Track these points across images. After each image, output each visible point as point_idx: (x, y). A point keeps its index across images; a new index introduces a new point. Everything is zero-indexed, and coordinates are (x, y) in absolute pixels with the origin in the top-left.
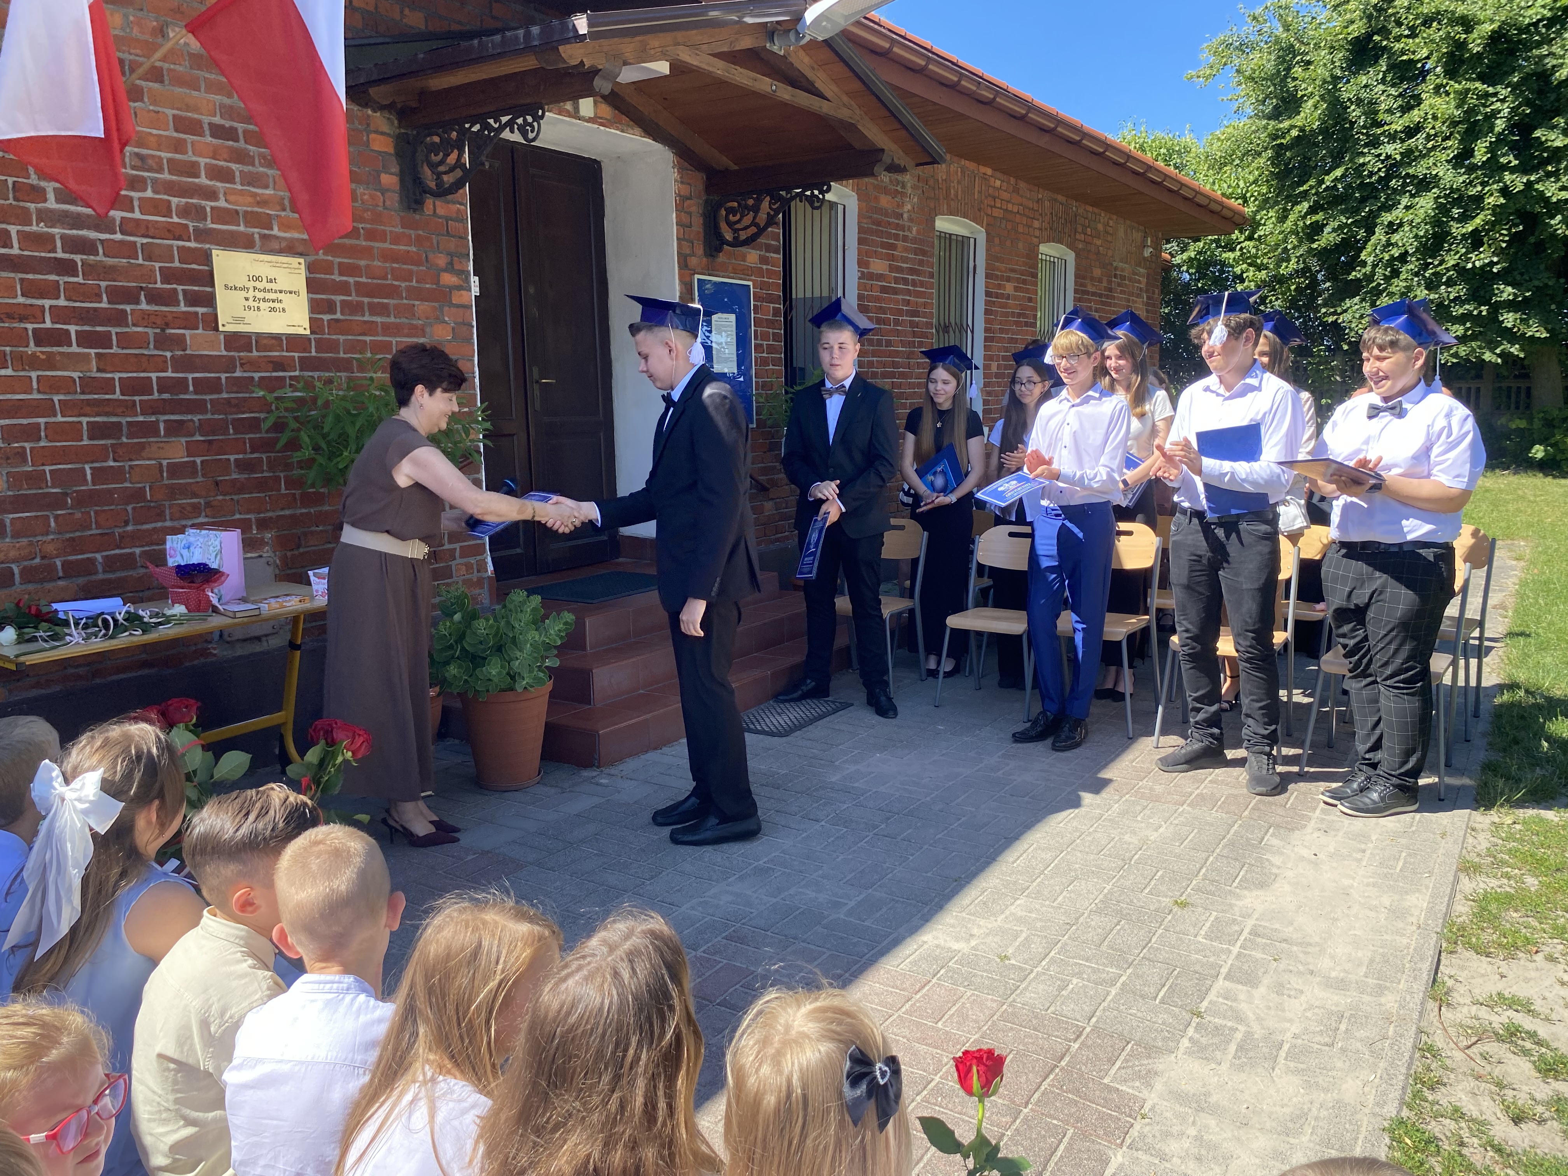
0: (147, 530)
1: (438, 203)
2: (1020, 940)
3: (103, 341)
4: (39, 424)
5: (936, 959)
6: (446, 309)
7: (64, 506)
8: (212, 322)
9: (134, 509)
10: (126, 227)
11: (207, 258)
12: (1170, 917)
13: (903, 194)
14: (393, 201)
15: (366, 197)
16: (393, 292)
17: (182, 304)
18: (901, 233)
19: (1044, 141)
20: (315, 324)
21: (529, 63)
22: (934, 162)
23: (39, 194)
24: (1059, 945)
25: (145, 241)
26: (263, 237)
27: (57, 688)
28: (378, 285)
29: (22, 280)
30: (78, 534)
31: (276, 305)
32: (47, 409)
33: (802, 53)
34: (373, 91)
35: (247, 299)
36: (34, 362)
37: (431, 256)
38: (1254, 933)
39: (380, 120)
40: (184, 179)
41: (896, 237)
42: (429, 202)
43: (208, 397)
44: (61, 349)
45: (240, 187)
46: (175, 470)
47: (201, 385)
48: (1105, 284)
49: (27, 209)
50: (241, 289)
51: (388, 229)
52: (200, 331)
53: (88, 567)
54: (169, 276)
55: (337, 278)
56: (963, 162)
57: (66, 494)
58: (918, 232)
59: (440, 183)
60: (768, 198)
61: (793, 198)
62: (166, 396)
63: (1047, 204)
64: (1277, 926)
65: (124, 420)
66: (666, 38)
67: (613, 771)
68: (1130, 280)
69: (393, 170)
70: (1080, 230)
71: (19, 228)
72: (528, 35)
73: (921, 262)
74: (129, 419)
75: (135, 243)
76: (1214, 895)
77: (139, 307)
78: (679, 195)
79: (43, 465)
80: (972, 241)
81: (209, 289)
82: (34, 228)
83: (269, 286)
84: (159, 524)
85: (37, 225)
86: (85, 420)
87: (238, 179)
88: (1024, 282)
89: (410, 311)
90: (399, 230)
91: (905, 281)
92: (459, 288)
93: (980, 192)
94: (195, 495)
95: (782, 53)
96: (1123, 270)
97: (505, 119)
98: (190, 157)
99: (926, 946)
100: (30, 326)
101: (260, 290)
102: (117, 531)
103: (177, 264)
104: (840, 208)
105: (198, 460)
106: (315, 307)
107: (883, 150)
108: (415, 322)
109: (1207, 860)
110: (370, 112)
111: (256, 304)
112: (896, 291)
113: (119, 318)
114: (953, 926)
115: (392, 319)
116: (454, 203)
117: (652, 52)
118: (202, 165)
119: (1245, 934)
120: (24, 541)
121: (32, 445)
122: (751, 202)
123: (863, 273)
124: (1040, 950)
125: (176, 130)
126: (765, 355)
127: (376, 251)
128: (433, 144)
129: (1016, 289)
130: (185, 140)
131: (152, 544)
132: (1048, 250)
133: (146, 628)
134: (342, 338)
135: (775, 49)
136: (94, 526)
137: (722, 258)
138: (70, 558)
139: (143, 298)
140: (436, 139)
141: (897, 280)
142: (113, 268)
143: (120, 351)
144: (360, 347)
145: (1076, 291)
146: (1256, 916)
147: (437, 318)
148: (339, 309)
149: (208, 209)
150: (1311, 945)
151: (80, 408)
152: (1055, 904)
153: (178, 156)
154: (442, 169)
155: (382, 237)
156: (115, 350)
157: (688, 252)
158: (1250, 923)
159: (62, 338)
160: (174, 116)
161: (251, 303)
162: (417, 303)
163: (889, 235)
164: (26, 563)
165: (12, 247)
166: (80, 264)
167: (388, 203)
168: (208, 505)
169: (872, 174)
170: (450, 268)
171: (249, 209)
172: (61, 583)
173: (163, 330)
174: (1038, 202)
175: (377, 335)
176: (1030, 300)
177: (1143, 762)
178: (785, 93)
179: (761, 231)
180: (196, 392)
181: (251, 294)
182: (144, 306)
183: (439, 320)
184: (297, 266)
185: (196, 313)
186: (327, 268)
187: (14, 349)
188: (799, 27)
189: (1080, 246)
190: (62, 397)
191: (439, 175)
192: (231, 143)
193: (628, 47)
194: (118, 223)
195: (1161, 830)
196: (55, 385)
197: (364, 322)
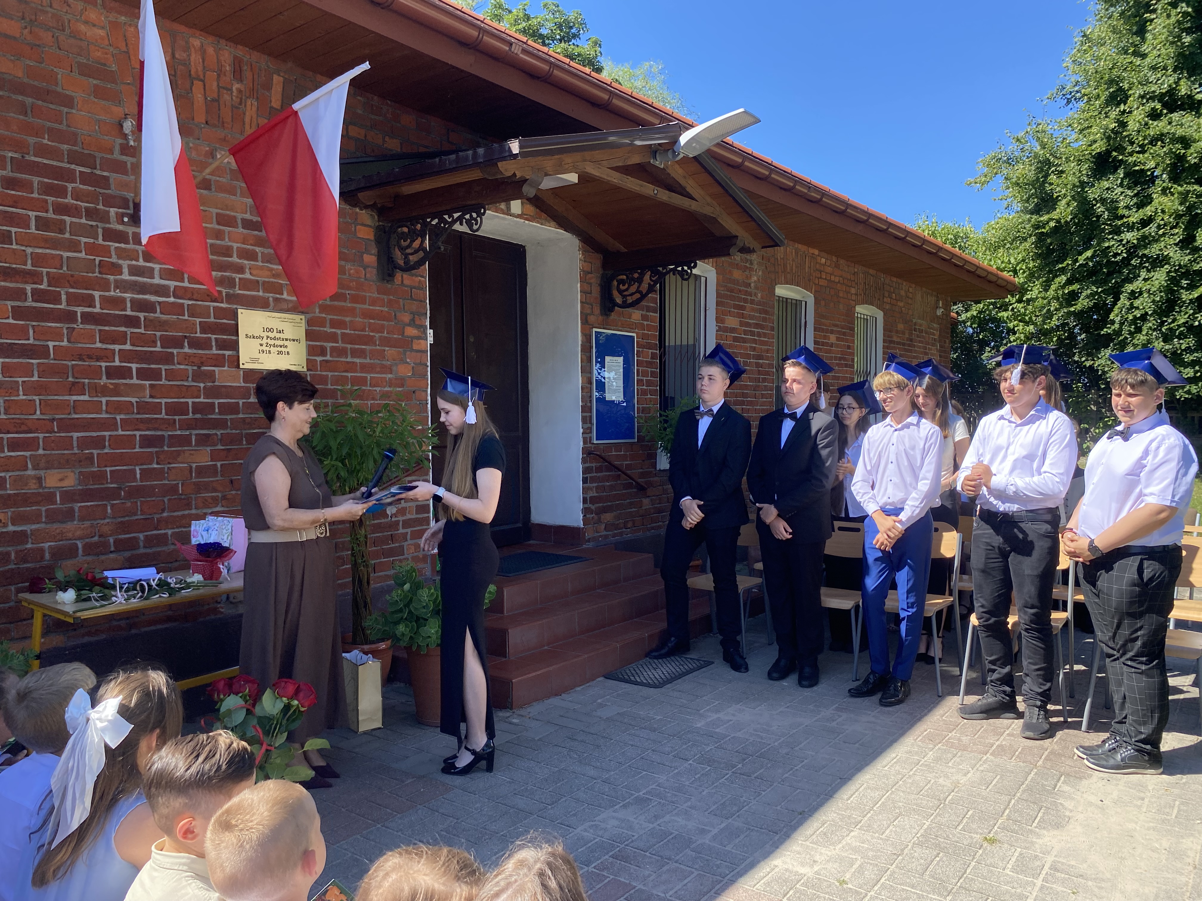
0: (178, 516)
1: (405, 276)
2: (855, 867)
3: (155, 375)
4: (104, 436)
5: (786, 881)
6: (408, 353)
7: (119, 497)
8: (235, 362)
9: (169, 500)
10: (178, 293)
11: (234, 316)
12: (981, 852)
13: (751, 269)
14: (372, 273)
15: (352, 271)
16: (369, 340)
17: (214, 348)
18: (749, 298)
19: (859, 229)
20: (310, 364)
21: (475, 175)
22: (777, 245)
23: (116, 269)
24: (888, 873)
25: (190, 302)
26: (276, 300)
27: (103, 636)
28: (359, 335)
29: (100, 330)
30: (127, 518)
31: (283, 349)
32: (111, 425)
33: (677, 166)
34: (360, 195)
35: (261, 345)
36: (104, 391)
37: (398, 314)
38: (1054, 868)
39: (366, 217)
40: (221, 258)
41: (745, 301)
42: (399, 275)
43: (229, 417)
44: (124, 381)
45: (261, 264)
46: (201, 471)
47: (225, 409)
48: (907, 336)
49: (108, 280)
50: (257, 338)
51: (367, 294)
52: (226, 368)
53: (132, 544)
54: (206, 328)
55: (329, 330)
56: (796, 245)
57: (120, 488)
58: (762, 298)
59: (407, 262)
60: (649, 273)
61: (668, 272)
62: (198, 416)
63: (861, 276)
64: (1073, 863)
65: (166, 434)
66: (578, 156)
67: (522, 712)
68: (926, 333)
69: (373, 252)
70: (886, 294)
71: (102, 293)
72: (475, 154)
73: (765, 320)
74: (170, 433)
75: (183, 304)
76: (1017, 833)
77: (182, 351)
78: (582, 270)
79: (106, 466)
80: (804, 303)
81: (234, 338)
82: (112, 293)
83: (278, 335)
84: (186, 512)
85: (114, 291)
86: (138, 433)
87: (260, 258)
88: (844, 334)
89: (381, 355)
90: (375, 295)
91: (752, 333)
92: (419, 338)
93: (810, 267)
94: (215, 490)
95: (662, 166)
96: (921, 325)
97: (456, 215)
98: (227, 242)
99: (777, 870)
100: (103, 364)
101: (272, 339)
102: (156, 516)
103: (212, 320)
104: (703, 279)
105: (219, 464)
106: (311, 351)
107: (736, 237)
108: (384, 363)
109: (1010, 802)
110: (358, 210)
111: (268, 349)
112: (744, 341)
113: (168, 359)
114: (799, 853)
115: (368, 361)
116: (417, 276)
117: (567, 166)
118: (235, 248)
119: (1046, 868)
120: (87, 523)
121: (99, 451)
122: (636, 275)
123: (719, 327)
124: (873, 876)
125: (219, 223)
126: (645, 387)
127: (358, 311)
128: (403, 233)
129: (838, 339)
130: (224, 231)
131: (181, 527)
132: (862, 310)
133: (172, 591)
134: (330, 374)
135: (657, 163)
136: (139, 513)
137: (613, 316)
138: (120, 536)
139: (186, 344)
140: (406, 230)
141: (745, 332)
142: (166, 322)
143: (167, 383)
144: (342, 380)
145: (884, 341)
146: (1054, 853)
147: (402, 360)
148: (329, 353)
149: (237, 280)
150: (1103, 880)
151: (135, 424)
152: (883, 837)
153: (218, 242)
154: (409, 251)
155: (363, 300)
156: (163, 382)
157: (589, 311)
158: (1050, 859)
159: (125, 373)
160: (217, 214)
161: (264, 348)
162: (387, 349)
163: (740, 299)
164: (87, 540)
165: (95, 307)
166: (143, 319)
167: (368, 275)
168: (224, 498)
169: (729, 255)
170: (412, 323)
171: (267, 280)
172: (112, 556)
173: (199, 367)
174: (854, 274)
175: (356, 372)
176: (849, 347)
177: (951, 717)
178: (664, 195)
179: (643, 296)
180: (220, 413)
181: (265, 341)
182: (186, 350)
183: (403, 361)
184: (299, 321)
185: (224, 355)
186: (321, 323)
187: (92, 381)
188: (675, 149)
189: (887, 307)
190: (123, 416)
191: (406, 256)
192: (256, 233)
193: (549, 163)
194: (172, 289)
195: (969, 775)
196: (119, 408)
197: (348, 362)
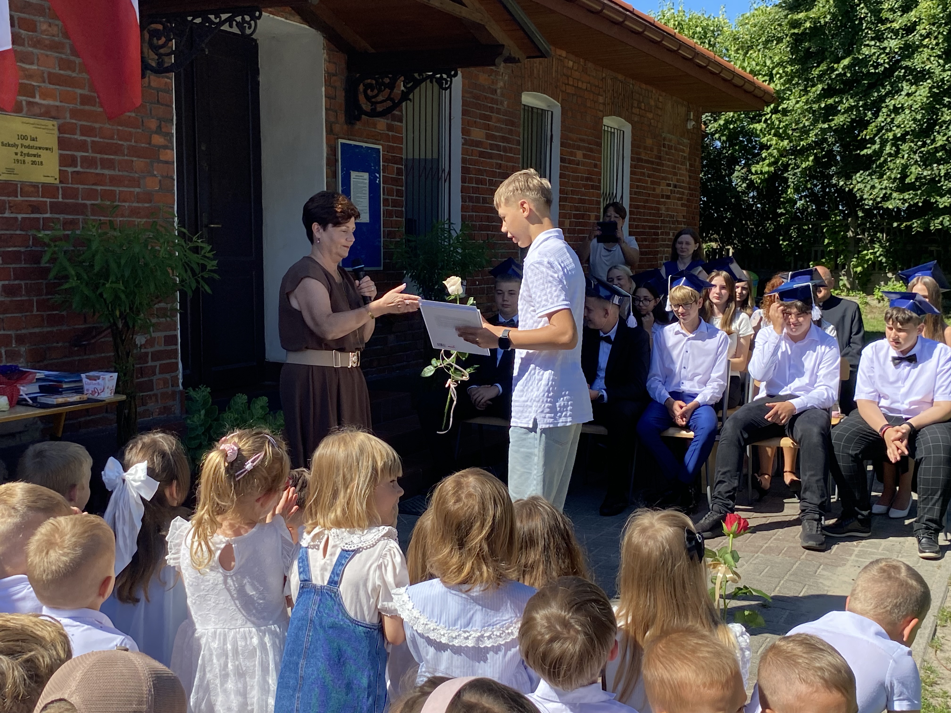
1: (155, 78)
6: (155, 164)
13: (497, 74)
16: (117, 150)
18: (495, 106)
20: (62, 175)
22: (542, 56)
28: (107, 143)
31: (36, 159)
35: (16, 154)
37: (145, 121)
41: (491, 109)
48: (655, 152)
50: (12, 145)
55: (79, 138)
58: (508, 106)
59: (160, 64)
60: (403, 79)
61: (424, 80)
63: (609, 81)
68: (676, 149)
70: (636, 105)
73: (511, 132)
78: (327, 72)
80: (550, 113)
83: (32, 143)
88: (591, 150)
89: (130, 166)
91: (498, 148)
92: (166, 148)
93: (557, 72)
96: (670, 141)
97: (224, 16)
101: (26, 147)
106: (64, 161)
107: (503, 46)
108: (132, 175)
111: (21, 158)
112: (490, 156)
115: (117, 173)
122: (387, 80)
123: (465, 139)
126: (390, 208)
128: (156, 32)
129: (585, 156)
132: (610, 122)
134: (81, 187)
137: (359, 125)
141: (492, 147)
144: (91, 194)
145: (632, 159)
147: (149, 172)
148: (79, 164)
154: (163, 52)
161: (19, 157)
162: (135, 159)
163: (486, 108)
169: (494, 64)
170: (159, 130)
171: (21, 81)
174: (602, 80)
175: (105, 185)
176: (596, 166)
179: (395, 105)
181: (19, 150)
183: (150, 174)
184: (51, 127)
186: (72, 129)
189: (636, 119)
191: (160, 57)
197: (97, 174)
